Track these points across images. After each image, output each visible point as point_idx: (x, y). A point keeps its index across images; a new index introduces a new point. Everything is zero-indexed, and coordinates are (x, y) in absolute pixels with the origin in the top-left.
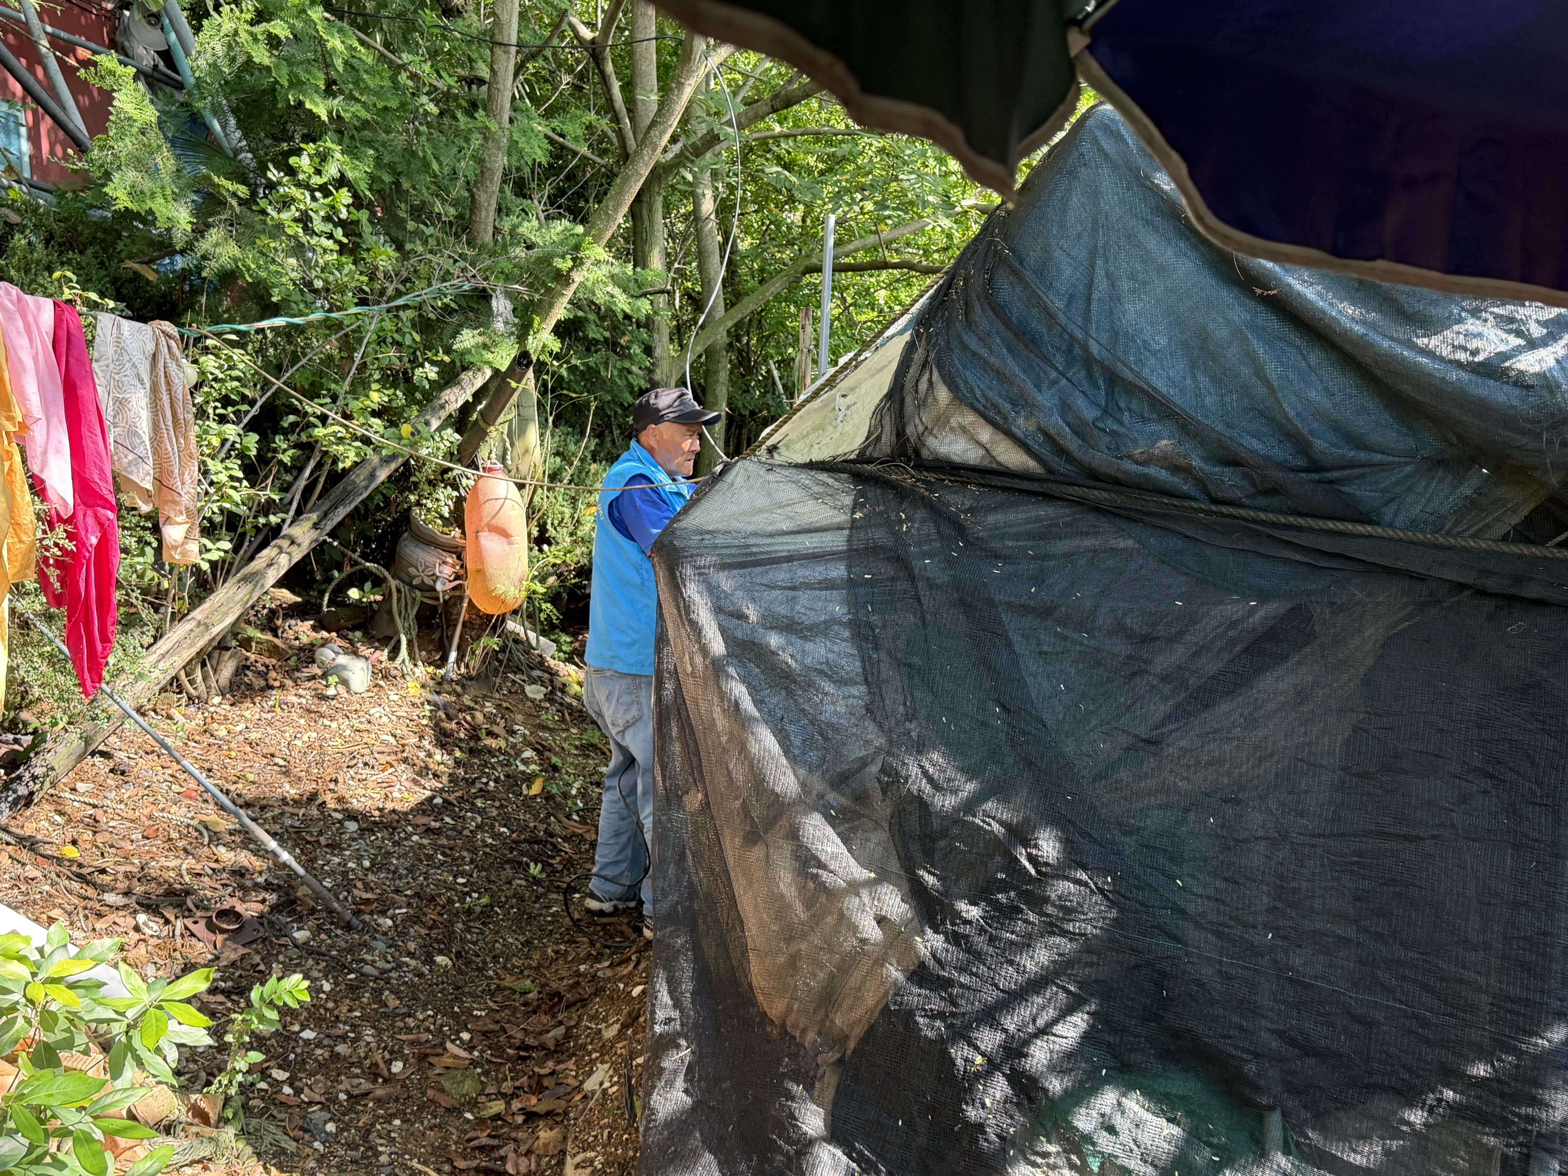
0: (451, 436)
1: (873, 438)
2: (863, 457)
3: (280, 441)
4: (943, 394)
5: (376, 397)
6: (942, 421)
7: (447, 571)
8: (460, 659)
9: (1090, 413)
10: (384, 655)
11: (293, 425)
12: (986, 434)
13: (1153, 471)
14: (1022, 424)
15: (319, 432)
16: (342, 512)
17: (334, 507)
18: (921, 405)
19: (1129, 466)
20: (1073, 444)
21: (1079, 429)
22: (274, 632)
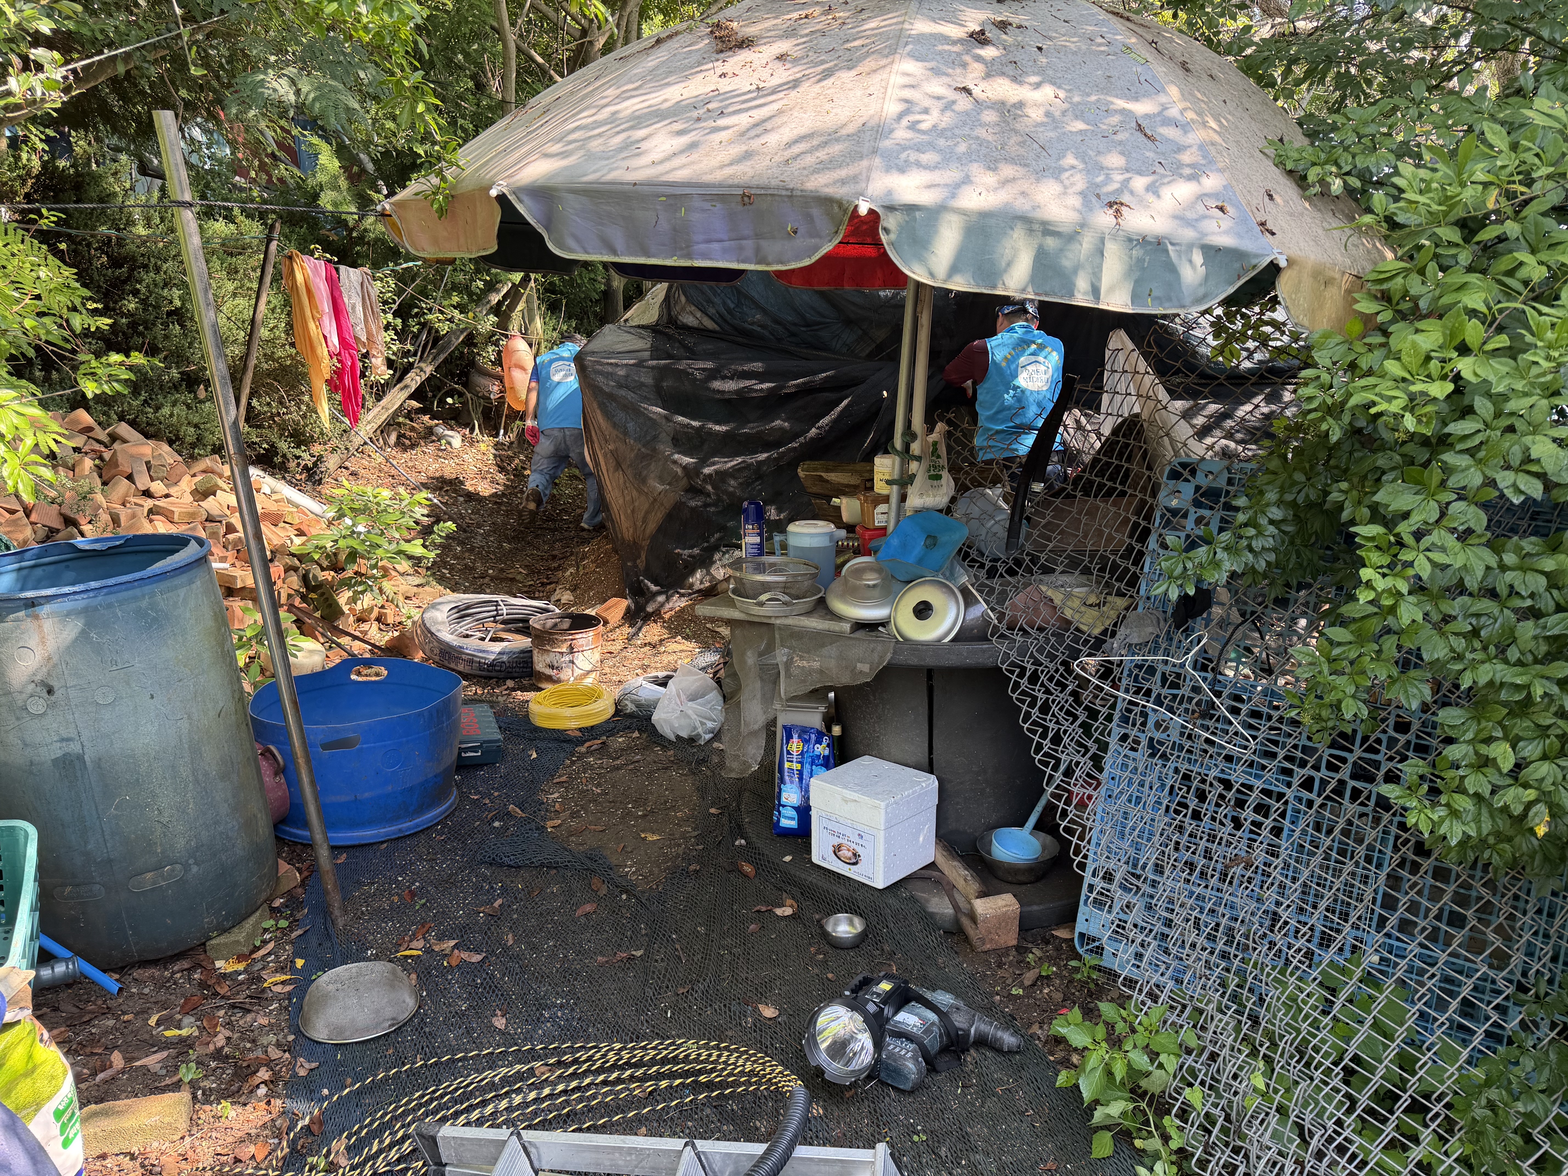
0: (493, 318)
1: (661, 317)
2: (657, 324)
3: (411, 322)
4: (683, 299)
5: (456, 299)
6: (683, 309)
7: (496, 388)
8: (505, 433)
9: (732, 306)
10: (467, 431)
11: (417, 314)
12: (699, 314)
13: (755, 328)
14: (712, 311)
15: (430, 317)
16: (442, 357)
17: (438, 354)
18: (676, 303)
19: (746, 325)
20: (728, 317)
21: (729, 311)
22: (411, 420)
